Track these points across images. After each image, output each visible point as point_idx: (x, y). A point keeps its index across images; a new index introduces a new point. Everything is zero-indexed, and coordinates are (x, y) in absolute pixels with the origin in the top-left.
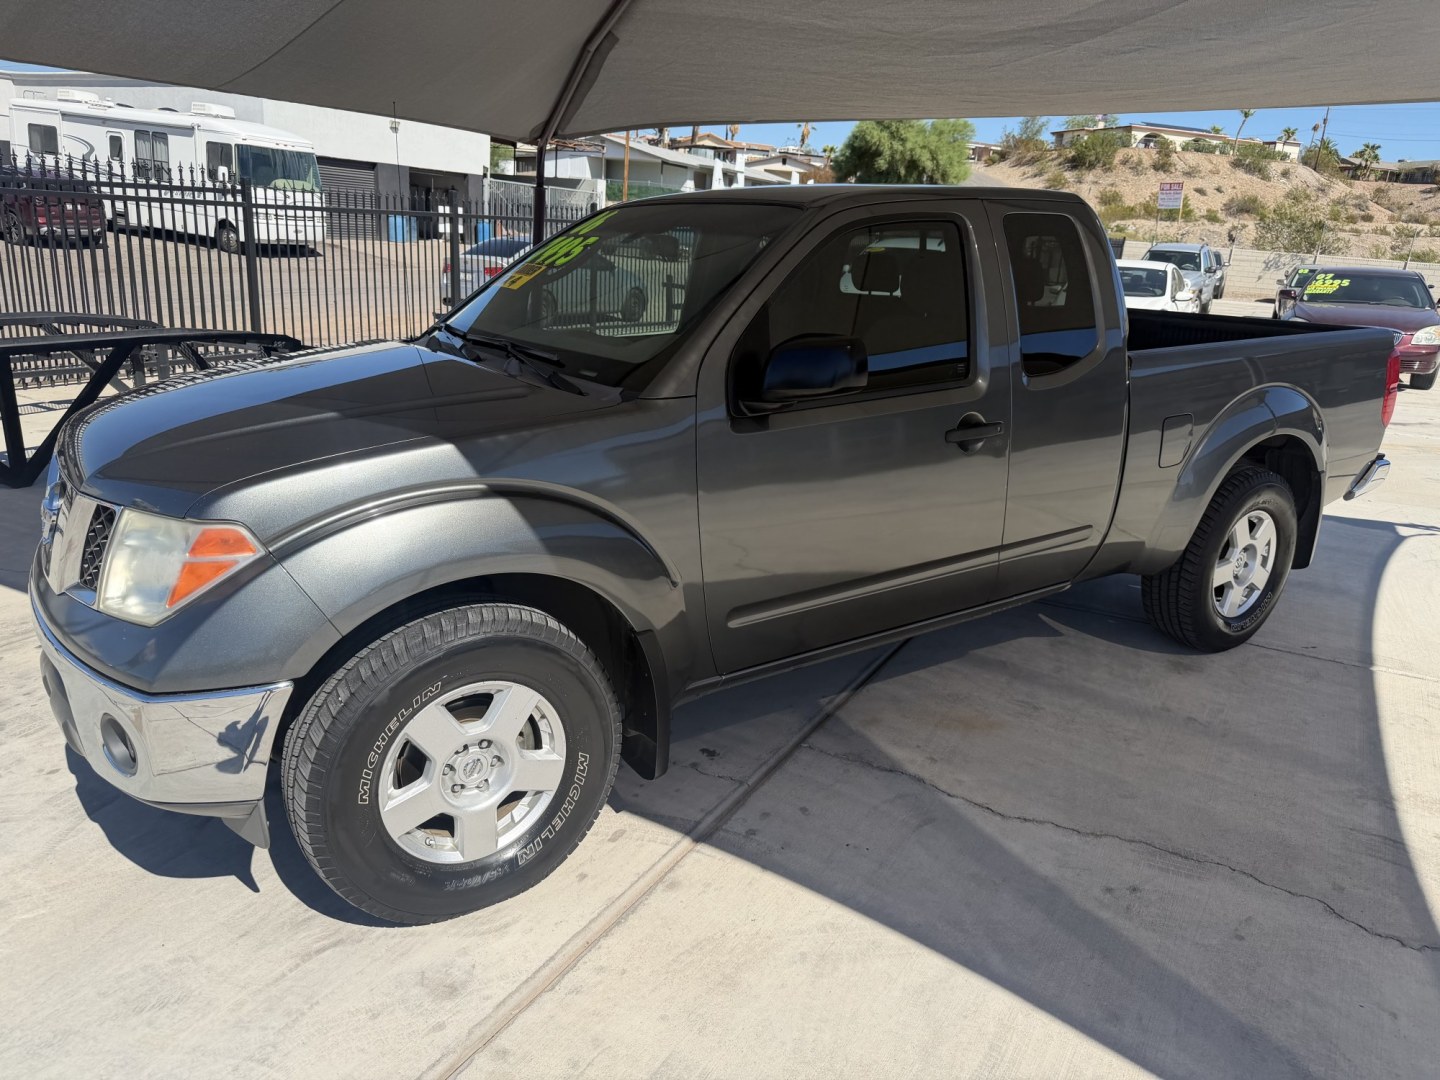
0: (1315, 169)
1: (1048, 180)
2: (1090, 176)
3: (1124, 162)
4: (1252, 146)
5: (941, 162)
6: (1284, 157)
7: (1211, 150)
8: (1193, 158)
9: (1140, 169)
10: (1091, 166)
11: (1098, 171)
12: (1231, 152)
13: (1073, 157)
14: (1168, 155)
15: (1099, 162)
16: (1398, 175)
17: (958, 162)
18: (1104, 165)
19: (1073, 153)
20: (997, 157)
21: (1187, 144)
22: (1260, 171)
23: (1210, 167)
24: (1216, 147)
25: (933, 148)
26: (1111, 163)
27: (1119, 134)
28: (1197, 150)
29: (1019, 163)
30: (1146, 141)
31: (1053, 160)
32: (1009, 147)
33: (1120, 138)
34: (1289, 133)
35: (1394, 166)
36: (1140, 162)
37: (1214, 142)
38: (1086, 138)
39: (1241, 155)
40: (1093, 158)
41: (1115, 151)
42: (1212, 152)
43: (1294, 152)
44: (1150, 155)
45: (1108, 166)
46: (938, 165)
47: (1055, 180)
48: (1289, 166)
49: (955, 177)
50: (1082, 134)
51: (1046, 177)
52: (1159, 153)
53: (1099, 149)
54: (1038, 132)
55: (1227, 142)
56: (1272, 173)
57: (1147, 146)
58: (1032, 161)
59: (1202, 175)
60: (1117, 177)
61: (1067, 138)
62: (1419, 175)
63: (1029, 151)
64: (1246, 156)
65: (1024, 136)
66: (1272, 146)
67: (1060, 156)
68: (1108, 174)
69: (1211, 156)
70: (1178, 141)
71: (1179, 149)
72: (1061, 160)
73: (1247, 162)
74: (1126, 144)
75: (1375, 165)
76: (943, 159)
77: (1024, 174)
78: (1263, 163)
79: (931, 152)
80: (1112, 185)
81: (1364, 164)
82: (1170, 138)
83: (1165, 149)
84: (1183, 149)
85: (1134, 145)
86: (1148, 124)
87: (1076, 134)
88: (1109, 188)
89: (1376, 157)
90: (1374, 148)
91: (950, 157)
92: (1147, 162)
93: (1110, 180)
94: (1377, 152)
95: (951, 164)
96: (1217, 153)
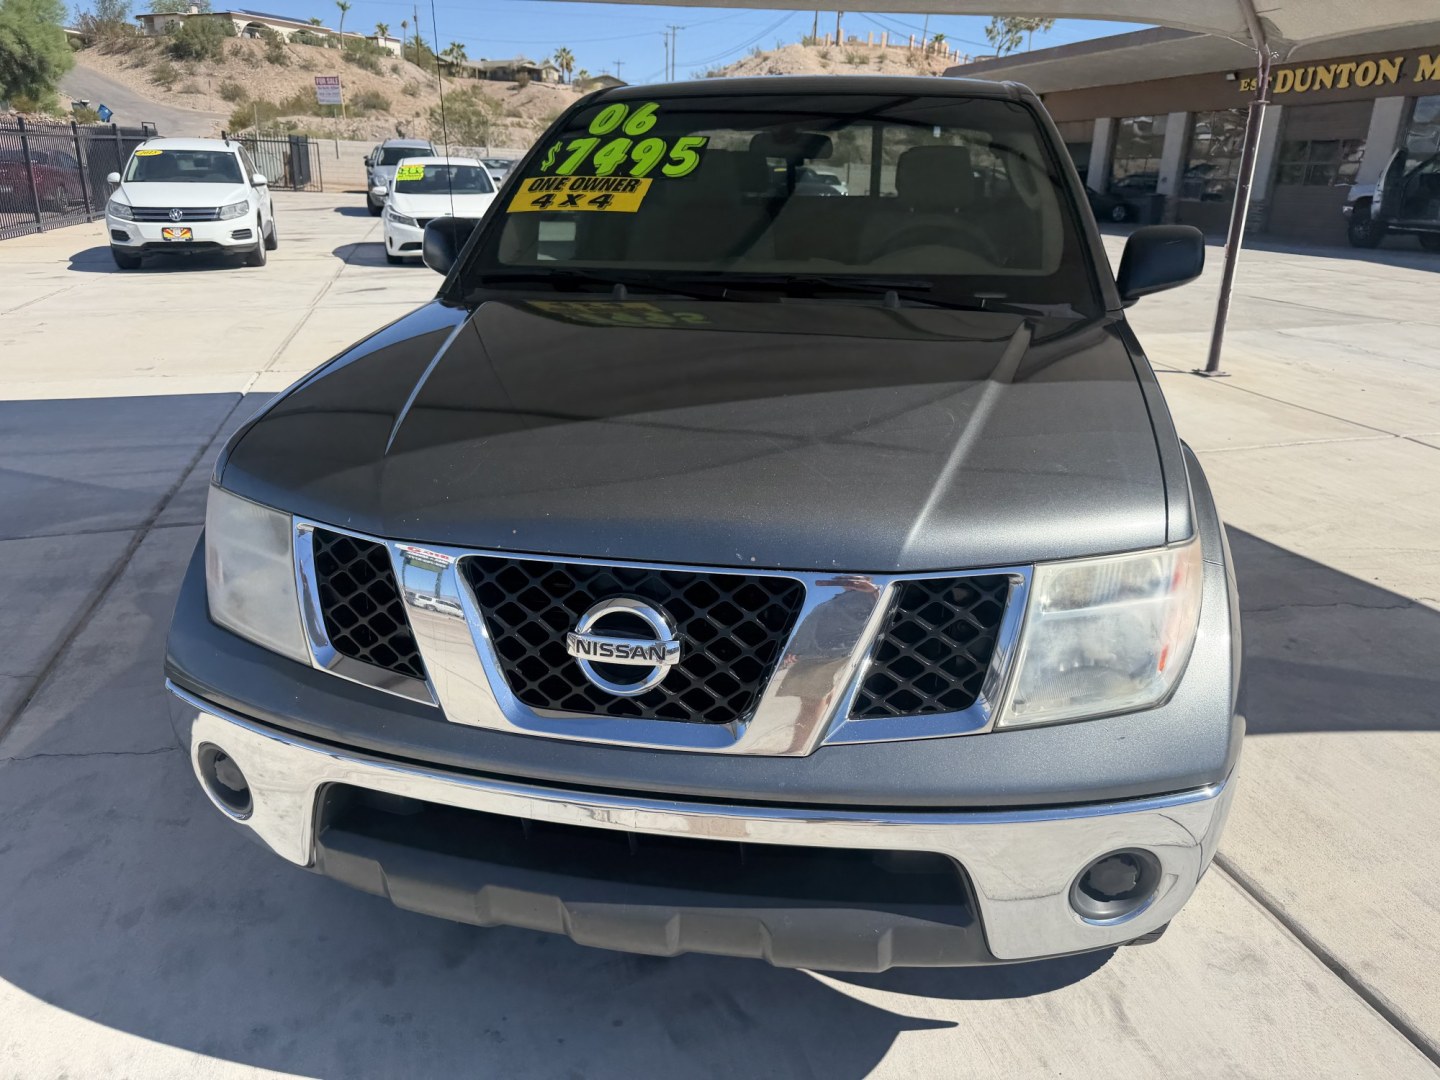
0: (418, 65)
1: (154, 72)
2: (201, 68)
3: (236, 53)
4: (358, 41)
5: (34, 46)
6: (389, 53)
7: (318, 43)
8: (306, 51)
9: (254, 61)
10: (199, 57)
11: (209, 62)
12: (339, 46)
13: (175, 45)
14: (278, 46)
15: (206, 52)
16: (485, 73)
17: (56, 47)
18: (213, 56)
19: (173, 41)
20: (78, 42)
21: (294, 35)
22: (371, 66)
23: (324, 61)
24: (323, 40)
25: (15, 27)
26: (221, 54)
27: (220, 21)
28: (305, 42)
29: (110, 50)
30: (252, 29)
31: (151, 48)
32: (90, 31)
33: (222, 26)
34: (383, 29)
35: (480, 65)
36: (252, 54)
37: (321, 35)
38: (182, 24)
39: (349, 49)
40: (198, 47)
41: (220, 41)
42: (321, 45)
43: (396, 48)
44: (259, 47)
45: (218, 57)
46: (29, 48)
47: (162, 72)
48: (396, 62)
49: (58, 66)
50: (176, 19)
51: (150, 67)
52: (268, 44)
53: (203, 38)
54: (121, 13)
55: (333, 36)
56: (384, 69)
57: (252, 36)
58: (126, 49)
59: (319, 69)
60: (233, 69)
61: (159, 23)
62: (500, 73)
63: (118, 37)
64: (355, 51)
65: (105, 19)
66: (375, 41)
67: (158, 44)
68: (221, 65)
69: (321, 49)
70: (285, 32)
71: (287, 41)
72: (161, 48)
73: (358, 56)
74: (231, 33)
75: (464, 63)
76: (35, 43)
77: (121, 64)
78: (373, 58)
79: (14, 32)
80: (230, 78)
81: (455, 62)
82: (276, 28)
83: (271, 37)
84: (291, 40)
85: (239, 35)
86: (247, 12)
87: (169, 18)
88: (227, 82)
89: (463, 56)
90: (460, 47)
91: (43, 40)
92: (259, 54)
93: (226, 73)
94: (463, 50)
95: (47, 49)
96: (326, 46)
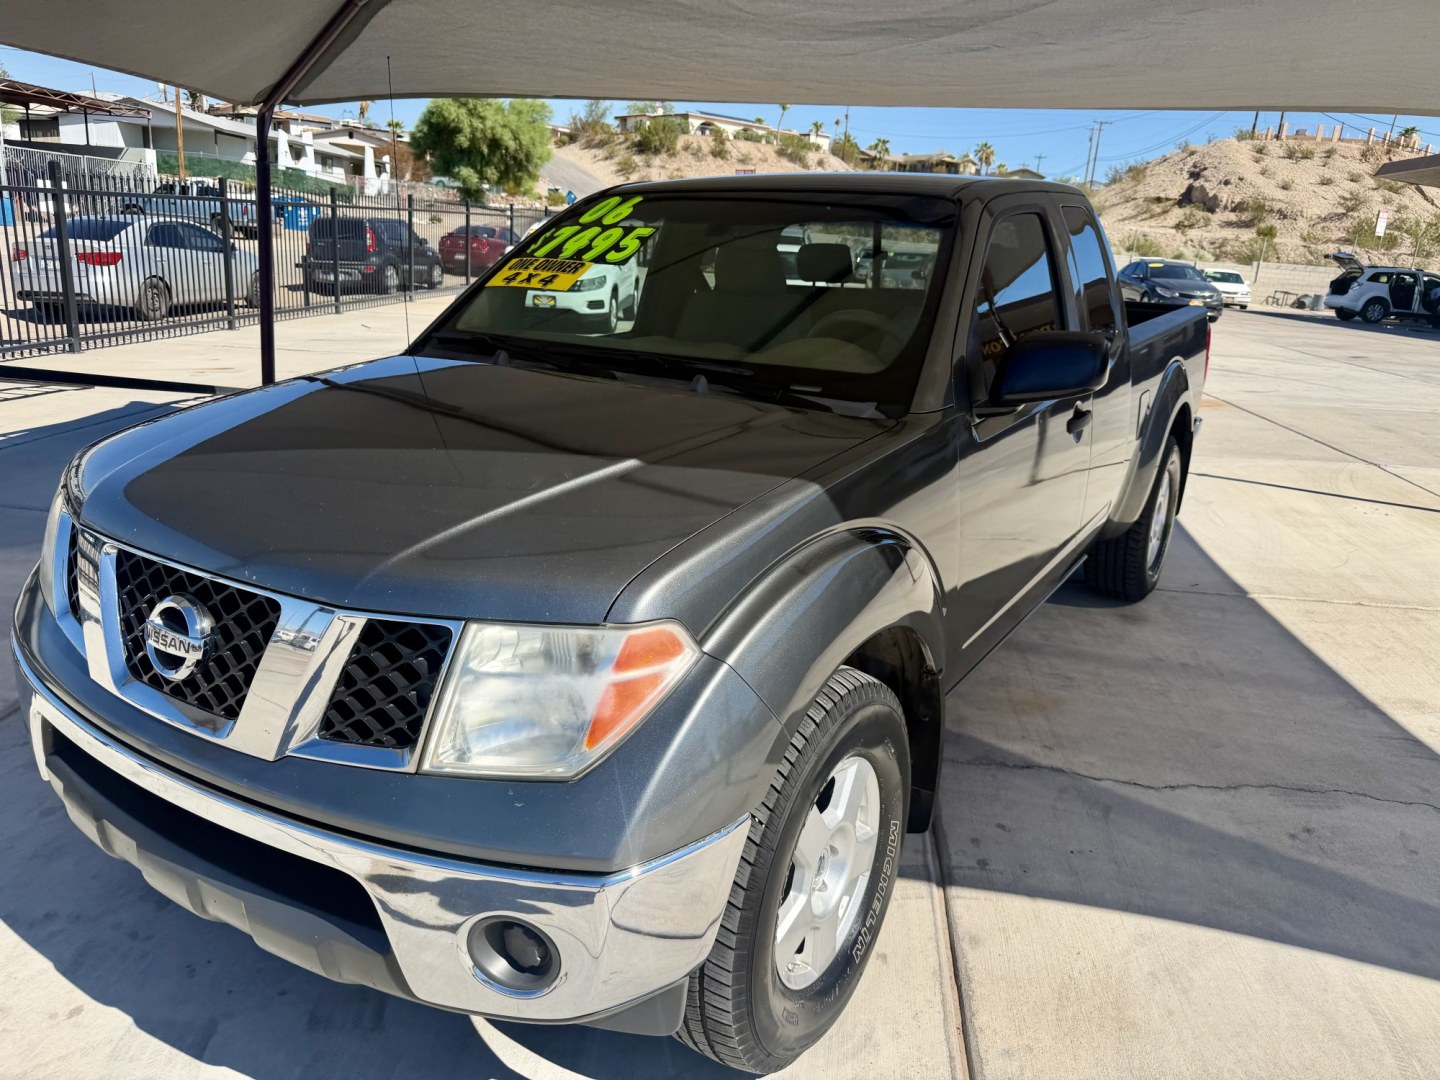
0: (843, 159)
1: (619, 164)
2: (657, 161)
3: (686, 148)
4: (792, 137)
5: (524, 142)
6: (818, 148)
7: (757, 139)
8: (745, 147)
9: (700, 155)
10: (657, 151)
11: (664, 156)
12: (775, 142)
13: (639, 141)
14: (722, 143)
15: (663, 147)
16: (905, 166)
17: (541, 143)
18: (668, 150)
19: (639, 138)
20: (565, 138)
21: (738, 133)
22: (800, 160)
23: (759, 155)
24: (761, 137)
25: (514, 127)
26: (674, 149)
27: (678, 120)
28: (747, 139)
29: (589, 146)
30: (704, 127)
31: (620, 144)
32: (577, 129)
33: (680, 125)
34: (817, 127)
35: (900, 159)
36: (699, 149)
37: (761, 132)
38: (648, 123)
39: (783, 144)
40: (658, 143)
41: (676, 137)
42: (759, 141)
43: (825, 144)
44: (707, 143)
45: (671, 152)
46: (521, 145)
47: (625, 164)
48: (822, 156)
49: (539, 158)
50: (644, 119)
51: (616, 160)
52: (715, 140)
53: (662, 135)
54: (603, 115)
55: (771, 133)
56: (810, 163)
57: (703, 133)
58: (601, 144)
59: (754, 162)
60: (681, 162)
61: (631, 123)
62: (919, 166)
63: (596, 134)
64: (788, 146)
65: (590, 120)
66: (807, 138)
67: (626, 140)
68: (673, 159)
69: (758, 145)
70: (730, 130)
71: (731, 138)
72: (628, 143)
73: (789, 151)
74: (685, 131)
75: (886, 157)
76: (525, 139)
77: (595, 156)
78: (802, 153)
79: (512, 132)
80: (678, 170)
81: (878, 156)
82: (722, 126)
83: (719, 136)
84: (735, 137)
85: (692, 132)
86: (702, 113)
87: (638, 119)
88: (675, 173)
89: (887, 150)
90: (884, 142)
91: (531, 138)
92: (706, 149)
93: (675, 166)
94: (887, 145)
95: (534, 144)
96: (764, 142)
